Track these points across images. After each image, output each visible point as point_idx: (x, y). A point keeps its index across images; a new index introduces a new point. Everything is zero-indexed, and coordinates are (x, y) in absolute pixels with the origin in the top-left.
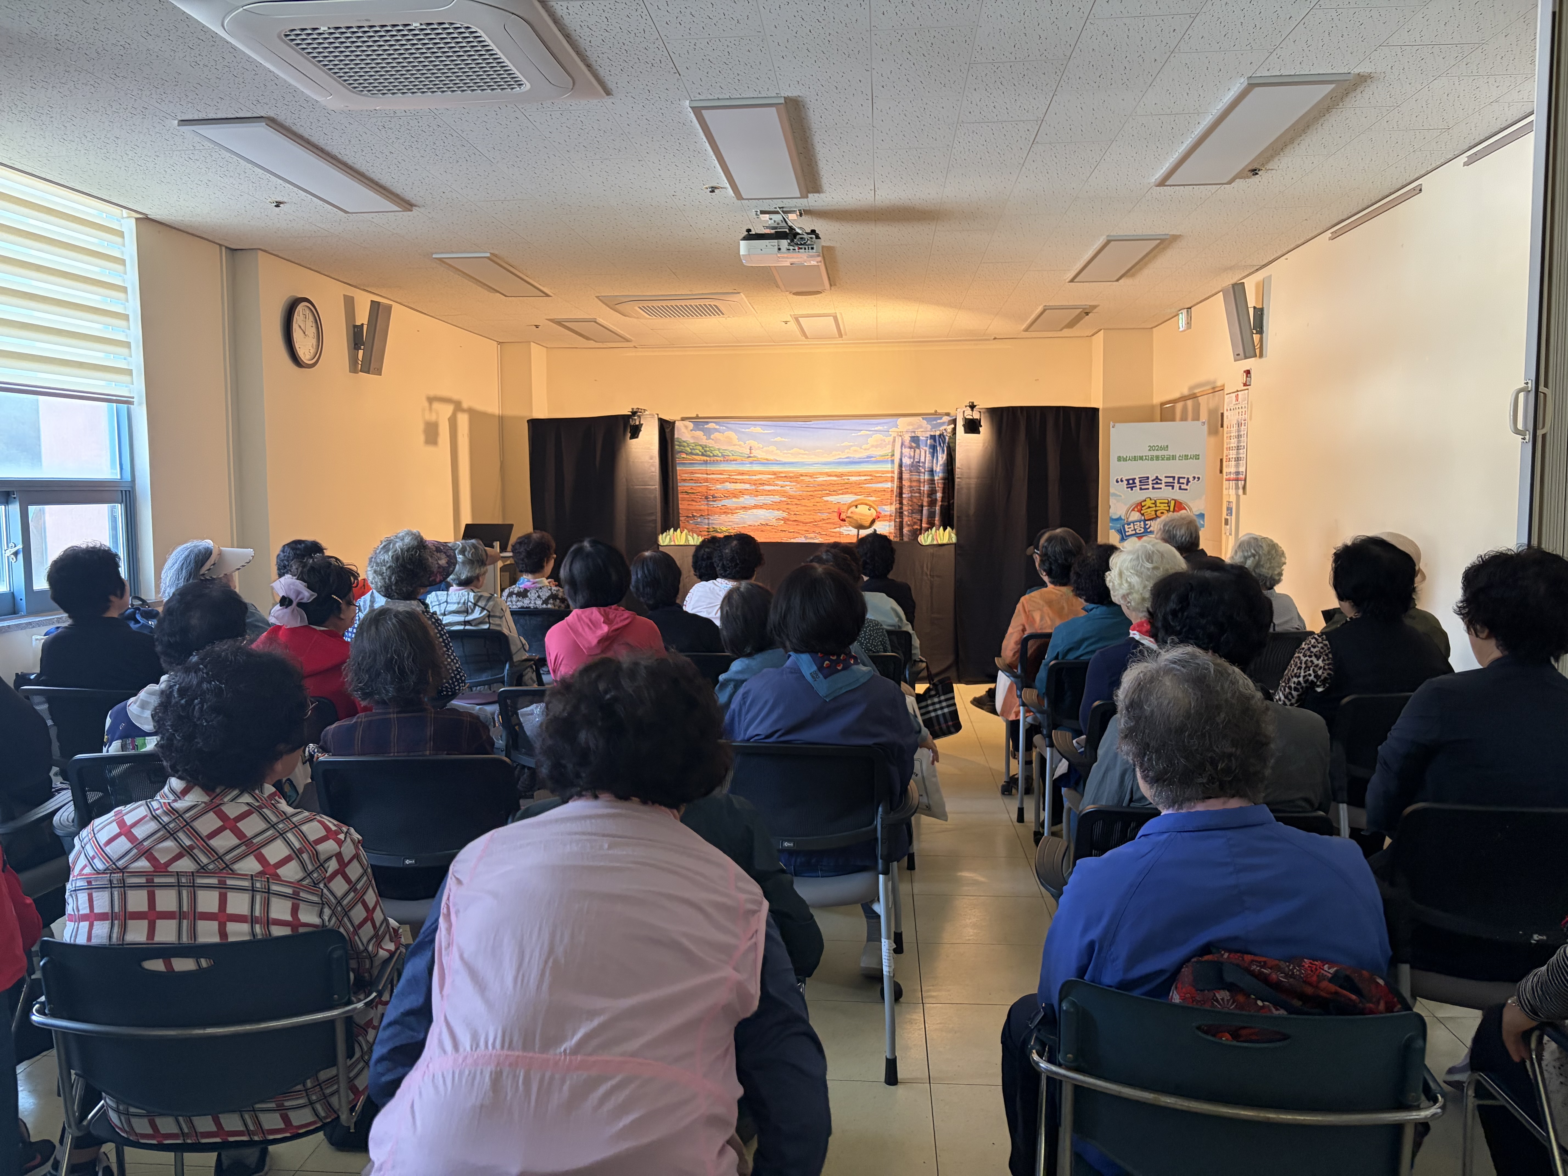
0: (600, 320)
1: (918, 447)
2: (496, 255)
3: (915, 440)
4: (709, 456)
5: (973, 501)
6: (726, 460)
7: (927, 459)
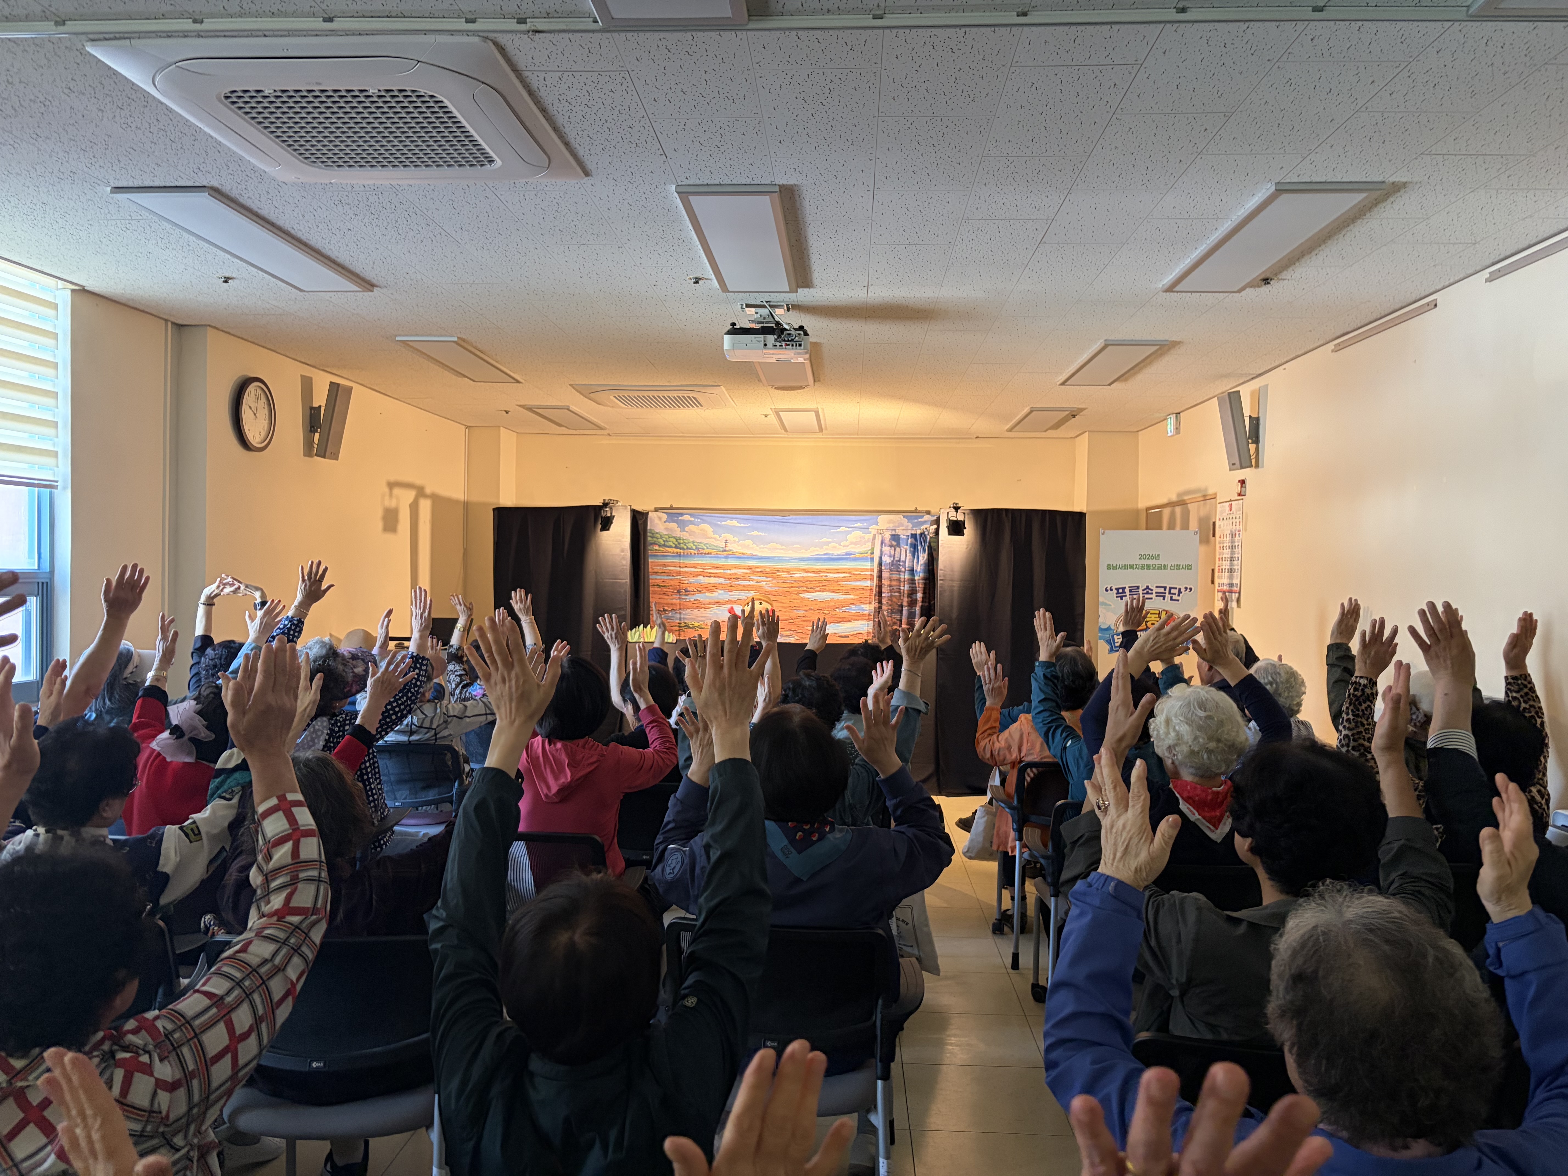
0: (573, 408)
1: (898, 545)
2: (463, 340)
3: (896, 538)
4: (683, 549)
5: (955, 604)
6: (700, 553)
7: (908, 558)
